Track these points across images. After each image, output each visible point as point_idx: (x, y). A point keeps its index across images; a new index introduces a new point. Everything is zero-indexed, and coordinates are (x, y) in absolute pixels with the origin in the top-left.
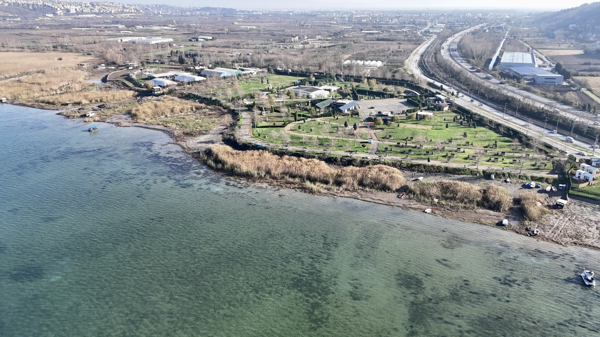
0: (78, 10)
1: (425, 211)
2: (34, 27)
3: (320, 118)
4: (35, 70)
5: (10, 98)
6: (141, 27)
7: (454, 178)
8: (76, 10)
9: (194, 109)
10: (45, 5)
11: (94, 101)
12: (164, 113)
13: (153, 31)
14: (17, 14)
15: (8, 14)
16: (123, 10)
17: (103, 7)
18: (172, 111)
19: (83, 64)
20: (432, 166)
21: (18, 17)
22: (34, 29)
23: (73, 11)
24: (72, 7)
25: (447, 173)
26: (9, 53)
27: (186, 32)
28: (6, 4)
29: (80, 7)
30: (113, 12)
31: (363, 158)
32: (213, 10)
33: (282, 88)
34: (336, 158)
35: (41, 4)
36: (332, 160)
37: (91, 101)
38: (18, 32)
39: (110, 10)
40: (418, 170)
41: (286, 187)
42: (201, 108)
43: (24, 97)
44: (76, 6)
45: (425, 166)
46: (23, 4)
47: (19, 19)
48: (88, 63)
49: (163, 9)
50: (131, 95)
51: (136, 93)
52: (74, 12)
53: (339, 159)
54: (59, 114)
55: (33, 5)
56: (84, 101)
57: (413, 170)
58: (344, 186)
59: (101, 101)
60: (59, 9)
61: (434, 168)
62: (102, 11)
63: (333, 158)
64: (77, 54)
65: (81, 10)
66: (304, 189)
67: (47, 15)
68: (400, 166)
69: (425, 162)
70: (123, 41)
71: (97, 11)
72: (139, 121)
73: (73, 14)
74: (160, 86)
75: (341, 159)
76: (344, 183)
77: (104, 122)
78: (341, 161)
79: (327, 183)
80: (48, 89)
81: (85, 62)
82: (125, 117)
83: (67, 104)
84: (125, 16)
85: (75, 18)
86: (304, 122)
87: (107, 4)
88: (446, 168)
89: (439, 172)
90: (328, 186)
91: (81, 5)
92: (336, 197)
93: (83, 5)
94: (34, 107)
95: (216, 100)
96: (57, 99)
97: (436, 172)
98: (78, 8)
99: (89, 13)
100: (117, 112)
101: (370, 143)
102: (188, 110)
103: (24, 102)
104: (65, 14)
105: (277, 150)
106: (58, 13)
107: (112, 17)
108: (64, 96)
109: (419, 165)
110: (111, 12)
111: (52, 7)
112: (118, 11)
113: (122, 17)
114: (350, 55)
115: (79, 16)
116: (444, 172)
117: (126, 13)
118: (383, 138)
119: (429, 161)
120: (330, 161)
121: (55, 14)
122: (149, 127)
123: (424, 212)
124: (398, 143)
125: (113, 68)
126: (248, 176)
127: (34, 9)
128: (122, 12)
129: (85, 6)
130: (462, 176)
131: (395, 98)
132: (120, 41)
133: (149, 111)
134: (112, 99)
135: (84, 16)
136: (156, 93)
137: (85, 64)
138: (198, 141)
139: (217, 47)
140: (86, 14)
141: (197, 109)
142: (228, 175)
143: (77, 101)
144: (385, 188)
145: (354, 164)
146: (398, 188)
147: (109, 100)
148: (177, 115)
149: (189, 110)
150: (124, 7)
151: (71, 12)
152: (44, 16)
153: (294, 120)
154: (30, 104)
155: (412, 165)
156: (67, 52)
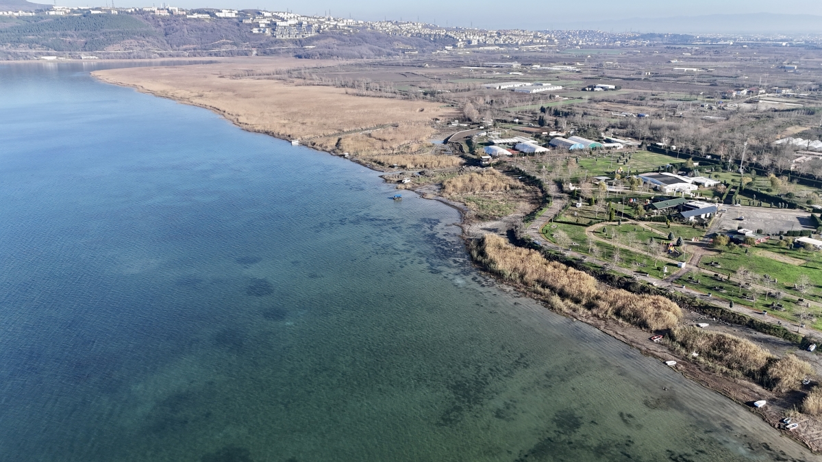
0: (481, 40)
1: (667, 362)
2: (423, 65)
3: (648, 223)
4: (391, 123)
5: (352, 154)
6: (538, 67)
7: (754, 335)
8: (478, 41)
9: (508, 188)
10: (448, 36)
11: (418, 166)
12: (474, 189)
13: (550, 73)
14: (416, 46)
15: (407, 46)
16: (533, 40)
17: (511, 36)
18: (483, 188)
19: (438, 118)
20: (733, 314)
21: (416, 50)
22: (423, 67)
23: (475, 42)
24: (475, 38)
25: (750, 327)
26: (381, 99)
27: (589, 76)
28: (410, 35)
29: (484, 37)
30: (520, 43)
31: (649, 284)
32: (658, 38)
33: (637, 174)
34: (614, 276)
35: (444, 34)
36: (608, 278)
37: (416, 166)
38: (404, 70)
39: (517, 40)
40: (711, 315)
41: (531, 296)
42: (517, 188)
43: (363, 154)
44: (479, 36)
45: (723, 311)
46: (425, 35)
47: (417, 52)
48: (444, 118)
49: (588, 37)
50: (458, 163)
51: (464, 161)
52: (476, 44)
53: (617, 279)
54: (381, 177)
55: (435, 35)
56: (410, 166)
57: (704, 313)
58: (595, 311)
59: (425, 167)
60: (460, 40)
61: (734, 317)
62: (507, 42)
63: (609, 275)
64: (443, 104)
65: (484, 40)
66: (547, 303)
67: (446, 47)
68: (689, 304)
69: (725, 306)
70: (502, 87)
71: (502, 43)
72: (444, 195)
73: (474, 46)
74: (491, 155)
75: (620, 279)
76: (597, 306)
77: (413, 191)
78: (618, 281)
79: (577, 301)
80: (388, 147)
81: (442, 116)
82: (435, 187)
83: (393, 167)
84: (533, 48)
85: (474, 52)
86: (619, 224)
87: (516, 32)
88: (752, 321)
89: (740, 323)
90: (577, 306)
91: (486, 35)
92: (575, 320)
93: (488, 35)
94: (366, 166)
95: (539, 180)
96: (388, 160)
97: (735, 322)
98: (482, 39)
99: (491, 45)
100: (431, 182)
101: (680, 267)
102: (500, 188)
103: (361, 160)
104: (466, 47)
105: (552, 253)
106: (459, 44)
107: (517, 49)
108: (395, 157)
109: (715, 308)
110: (517, 44)
111: (453, 38)
112: (526, 42)
113: (528, 51)
114: (808, 128)
115: (481, 48)
116: (746, 325)
117: (536, 44)
118: (707, 264)
119: (731, 306)
120: (604, 277)
121: (455, 46)
122: (450, 203)
123: (665, 363)
124: (716, 275)
125: (466, 125)
126: (499, 275)
127: (435, 41)
128: (531, 43)
129: (490, 37)
130: (768, 336)
131: (798, 210)
132: (498, 88)
133: (460, 185)
134: (436, 165)
135: (485, 48)
136: (483, 163)
137: (441, 118)
138: (483, 227)
139: (611, 101)
140: (489, 45)
141: (512, 188)
142: (481, 270)
143: (403, 164)
144: (643, 325)
145: (631, 288)
146: (660, 328)
147: (433, 166)
148: (486, 193)
149: (503, 189)
150: (536, 37)
151: (473, 44)
152: (444, 48)
153: (608, 218)
154: (364, 162)
155: (707, 307)
156: (434, 101)
